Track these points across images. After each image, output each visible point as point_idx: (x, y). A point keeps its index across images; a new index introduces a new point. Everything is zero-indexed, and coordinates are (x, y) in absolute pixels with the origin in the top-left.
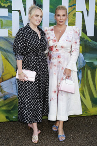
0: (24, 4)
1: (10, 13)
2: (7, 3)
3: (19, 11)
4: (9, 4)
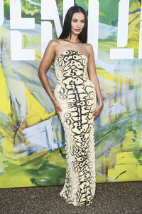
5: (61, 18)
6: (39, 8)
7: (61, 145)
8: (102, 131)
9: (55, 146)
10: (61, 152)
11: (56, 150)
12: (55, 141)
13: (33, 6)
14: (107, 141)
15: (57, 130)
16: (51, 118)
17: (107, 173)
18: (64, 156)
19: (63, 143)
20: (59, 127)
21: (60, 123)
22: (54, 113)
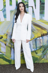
0: (35, 3)
1: (27, 8)
3: (32, 7)
5: (35, 5)
6: (28, 2)
7: (35, 50)
9: (33, 50)
10: (35, 52)
11: (34, 51)
12: (33, 48)
13: (26, 2)
16: (32, 41)
18: (36, 53)
19: (36, 49)
20: (35, 43)
21: (35, 42)
22: (33, 38)
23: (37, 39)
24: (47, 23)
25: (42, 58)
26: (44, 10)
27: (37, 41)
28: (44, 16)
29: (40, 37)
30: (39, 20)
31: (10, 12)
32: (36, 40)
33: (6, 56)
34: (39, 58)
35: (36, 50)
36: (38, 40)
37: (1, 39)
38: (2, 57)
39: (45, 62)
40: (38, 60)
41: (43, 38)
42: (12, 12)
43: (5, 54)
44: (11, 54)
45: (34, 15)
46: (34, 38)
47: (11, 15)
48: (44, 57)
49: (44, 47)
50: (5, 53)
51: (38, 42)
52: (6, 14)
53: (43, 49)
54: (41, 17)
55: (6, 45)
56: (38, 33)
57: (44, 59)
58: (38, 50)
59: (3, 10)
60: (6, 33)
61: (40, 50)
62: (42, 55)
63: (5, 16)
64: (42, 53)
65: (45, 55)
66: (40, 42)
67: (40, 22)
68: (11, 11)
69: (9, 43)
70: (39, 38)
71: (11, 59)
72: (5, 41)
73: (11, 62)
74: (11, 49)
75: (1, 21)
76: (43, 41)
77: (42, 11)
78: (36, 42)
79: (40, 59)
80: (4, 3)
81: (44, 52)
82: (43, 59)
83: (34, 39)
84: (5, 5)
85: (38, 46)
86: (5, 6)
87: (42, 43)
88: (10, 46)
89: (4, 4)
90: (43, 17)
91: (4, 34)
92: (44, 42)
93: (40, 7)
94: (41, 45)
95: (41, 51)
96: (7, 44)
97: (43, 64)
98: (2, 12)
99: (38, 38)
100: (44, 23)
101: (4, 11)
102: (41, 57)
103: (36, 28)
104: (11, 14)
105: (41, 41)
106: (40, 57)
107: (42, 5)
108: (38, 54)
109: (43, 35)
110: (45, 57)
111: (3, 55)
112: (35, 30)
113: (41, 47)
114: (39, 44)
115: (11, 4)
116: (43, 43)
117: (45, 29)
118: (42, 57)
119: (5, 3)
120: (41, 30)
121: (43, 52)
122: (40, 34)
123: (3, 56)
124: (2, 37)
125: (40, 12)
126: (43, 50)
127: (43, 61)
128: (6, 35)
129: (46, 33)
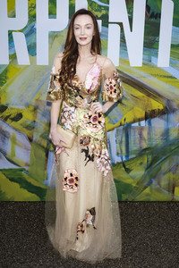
0: (129, 13)
1: (105, 28)
2: (100, 11)
3: (121, 24)
4: (104, 12)
5: (131, 20)
6: (107, 9)
7: (124, 159)
8: (170, 145)
9: (118, 159)
10: (124, 166)
11: (119, 163)
12: (118, 154)
13: (100, 6)
14: (176, 157)
15: (121, 142)
16: (115, 131)
17: (173, 191)
18: (128, 170)
19: (127, 156)
20: (124, 139)
21: (124, 135)
22: (118, 124)
23: (133, 125)
24: (165, 76)
25: (146, 187)
26: (158, 34)
27: (132, 134)
28: (157, 54)
29: (140, 120)
30: (141, 65)
31: (50, 36)
32: (127, 129)
33: (30, 176)
34: (134, 185)
35: (128, 160)
36: (134, 128)
37: (17, 121)
38: (16, 177)
39: (152, 200)
40: (131, 191)
41: (150, 124)
42: (56, 36)
43: (27, 168)
44: (46, 169)
45: (126, 50)
46: (123, 122)
47: (50, 48)
48: (150, 183)
49: (152, 153)
50: (27, 165)
51: (134, 136)
52: (35, 44)
53: (150, 158)
54: (146, 57)
55: (30, 140)
56: (136, 108)
57: (151, 190)
58: (132, 159)
59: (28, 29)
60: (33, 102)
61: (139, 162)
62: (144, 177)
63: (32, 49)
64: (146, 169)
65: (154, 177)
66: (141, 135)
67: (143, 73)
68: (53, 36)
69: (41, 136)
70: (136, 124)
71: (46, 185)
72: (30, 127)
73: (45, 195)
74: (47, 155)
75: (19, 63)
76: (149, 134)
77: (152, 38)
78: (127, 137)
79: (136, 188)
80: (29, 7)
81: (153, 166)
82: (147, 190)
83: (121, 125)
84: (32, 13)
85: (134, 147)
86: (34, 16)
87: (146, 138)
88: (44, 143)
89: (30, 11)
90: (153, 58)
91: (28, 105)
92: (153, 136)
93: (145, 27)
94: (145, 145)
95: (141, 164)
96: (34, 139)
97: (147, 204)
98: (22, 35)
99: (134, 122)
100: (155, 75)
101: (30, 32)
102: (143, 182)
103: (130, 92)
104: (51, 44)
105: (145, 134)
106: (138, 184)
107: (153, 20)
108: (131, 173)
109: (149, 116)
110: (154, 182)
111: (22, 170)
112: (126, 99)
113: (142, 152)
114: (137, 141)
115: (52, 14)
116: (150, 139)
117: (160, 96)
118: (145, 184)
119: (35, 8)
120: (146, 98)
121: (149, 166)
122: (141, 110)
123: (21, 175)
124: (20, 116)
125: (144, 43)
126: (150, 160)
127: (148, 195)
128: (32, 108)
129: (161, 107)
